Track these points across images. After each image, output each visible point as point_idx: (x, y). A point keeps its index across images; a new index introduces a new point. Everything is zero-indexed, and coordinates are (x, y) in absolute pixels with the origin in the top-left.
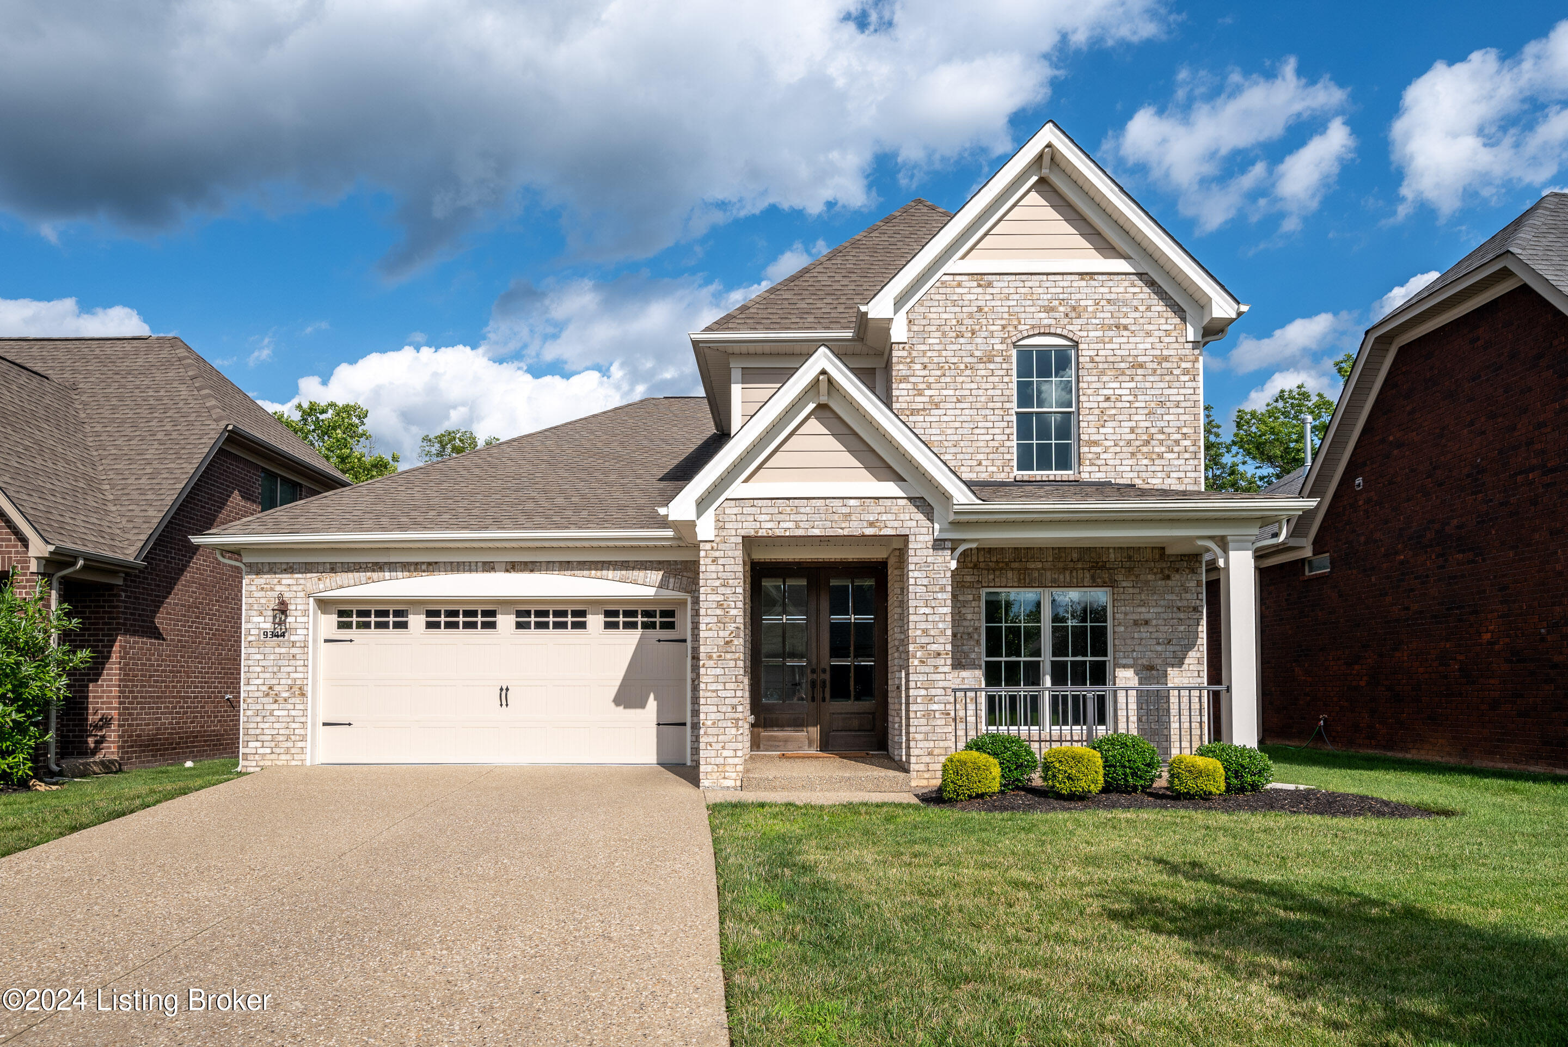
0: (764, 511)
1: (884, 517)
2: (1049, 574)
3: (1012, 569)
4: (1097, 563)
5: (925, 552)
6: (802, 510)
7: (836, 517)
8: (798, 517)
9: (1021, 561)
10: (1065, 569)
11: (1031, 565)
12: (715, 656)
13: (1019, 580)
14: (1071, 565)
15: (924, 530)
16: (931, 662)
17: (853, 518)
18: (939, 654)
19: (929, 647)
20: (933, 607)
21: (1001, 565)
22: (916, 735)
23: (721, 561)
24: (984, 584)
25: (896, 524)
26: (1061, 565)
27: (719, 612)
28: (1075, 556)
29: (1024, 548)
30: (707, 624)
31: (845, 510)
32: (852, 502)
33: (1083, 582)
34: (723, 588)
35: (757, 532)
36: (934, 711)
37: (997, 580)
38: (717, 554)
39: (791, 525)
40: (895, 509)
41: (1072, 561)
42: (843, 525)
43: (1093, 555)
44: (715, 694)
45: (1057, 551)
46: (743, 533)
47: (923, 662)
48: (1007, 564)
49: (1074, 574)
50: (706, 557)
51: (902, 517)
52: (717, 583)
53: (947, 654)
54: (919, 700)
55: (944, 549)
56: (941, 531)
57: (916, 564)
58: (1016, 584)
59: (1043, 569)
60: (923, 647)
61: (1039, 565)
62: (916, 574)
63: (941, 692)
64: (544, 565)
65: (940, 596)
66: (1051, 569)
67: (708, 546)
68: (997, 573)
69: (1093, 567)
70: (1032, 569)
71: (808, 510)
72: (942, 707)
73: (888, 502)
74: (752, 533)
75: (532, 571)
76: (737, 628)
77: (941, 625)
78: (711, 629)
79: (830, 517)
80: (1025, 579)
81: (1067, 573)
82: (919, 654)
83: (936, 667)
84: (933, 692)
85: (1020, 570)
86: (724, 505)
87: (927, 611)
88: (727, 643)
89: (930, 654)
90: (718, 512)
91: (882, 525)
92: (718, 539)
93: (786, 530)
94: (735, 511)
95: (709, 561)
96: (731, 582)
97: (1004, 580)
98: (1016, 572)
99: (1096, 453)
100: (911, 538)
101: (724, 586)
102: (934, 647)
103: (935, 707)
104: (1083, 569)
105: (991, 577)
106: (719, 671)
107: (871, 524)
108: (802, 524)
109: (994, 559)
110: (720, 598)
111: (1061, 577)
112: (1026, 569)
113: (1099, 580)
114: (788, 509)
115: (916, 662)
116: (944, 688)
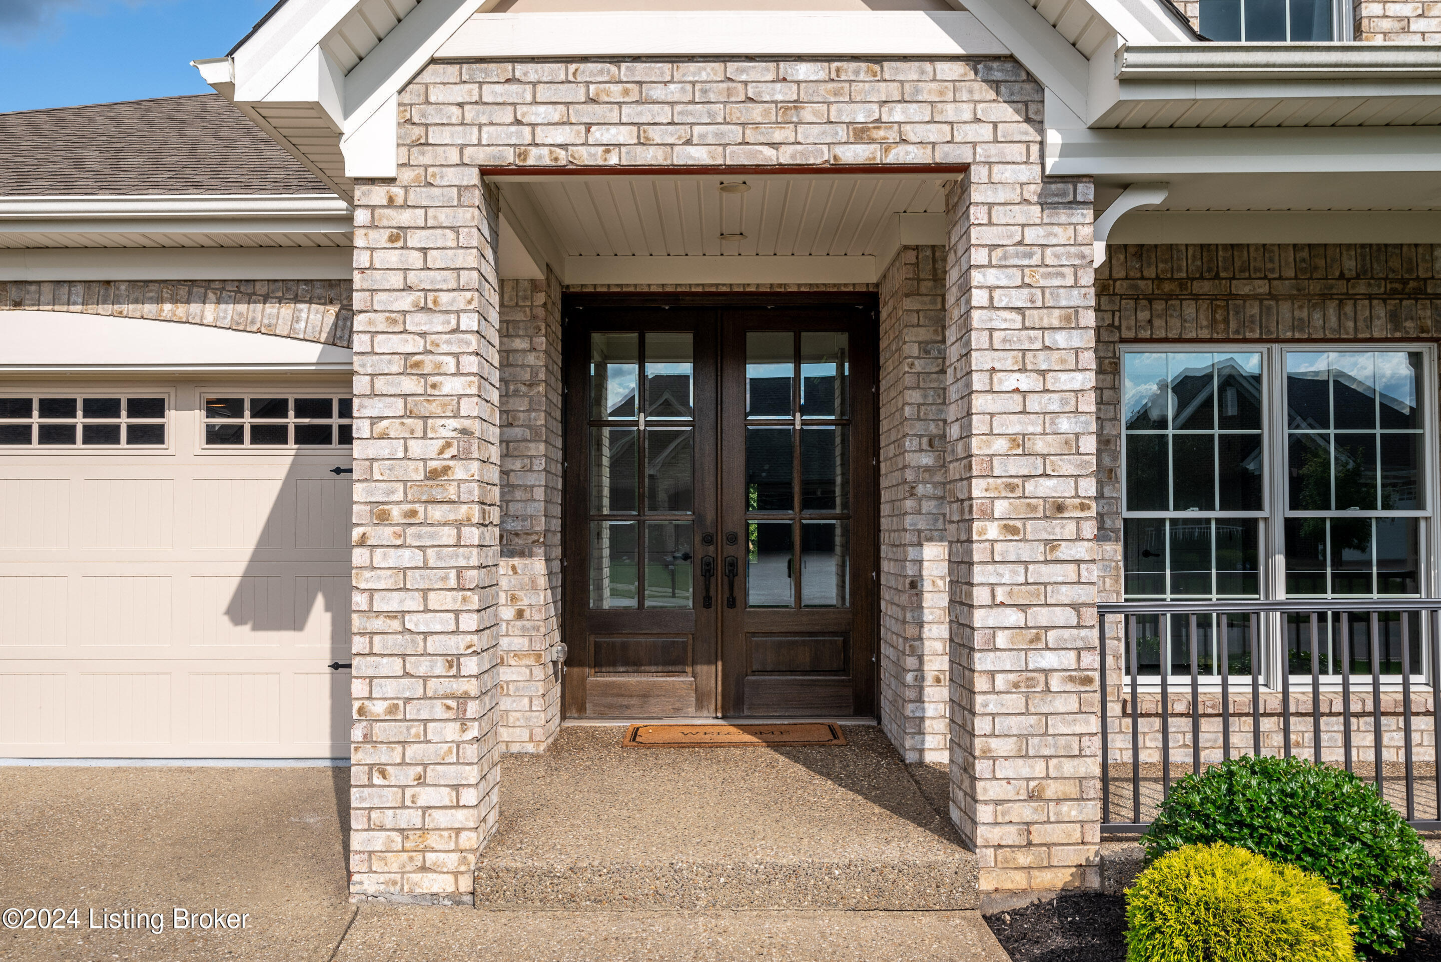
0: (543, 93)
1: (898, 114)
2: (1285, 308)
3: (1196, 297)
4: (1405, 282)
5: (1019, 214)
6: (658, 92)
7: (756, 113)
8: (645, 114)
9: (1217, 277)
10: (1325, 297)
11: (1244, 288)
12: (396, 513)
13: (1213, 323)
14: (1341, 287)
15: (1016, 152)
16: (1036, 529)
17: (807, 114)
18: (1060, 508)
19: (1030, 487)
20: (1043, 373)
21: (1167, 287)
22: (994, 743)
23: (415, 239)
24: (1126, 334)
25: (933, 133)
26: (1315, 287)
27: (409, 385)
28: (1350, 265)
29: (1225, 247)
30: (375, 420)
31: (782, 93)
32: (803, 71)
33: (1370, 327)
34: (421, 317)
35: (523, 156)
36: (1047, 672)
37: (1157, 323)
38: (405, 218)
39: (624, 135)
40: (928, 91)
41: (1342, 276)
42: (778, 136)
43: (1395, 263)
44: (395, 625)
45: (1305, 254)
46: (483, 156)
47: (1014, 531)
48: (1182, 283)
49: (1349, 308)
50: (373, 226)
51: (950, 112)
52: (406, 302)
53: (1083, 507)
54: (1002, 640)
55: (1075, 203)
56: (1067, 150)
57: (993, 247)
58: (1205, 334)
59: (1271, 296)
60: (1011, 488)
61: (1262, 287)
62: (992, 277)
63: (1067, 616)
64: (46, 289)
65: (1061, 339)
66: (1292, 298)
67: (378, 195)
68: (1159, 306)
69: (1394, 291)
70: (1245, 298)
71: (674, 92)
72: (1069, 659)
73: (910, 71)
74: (509, 157)
75: (18, 304)
76: (464, 432)
77: (1065, 425)
78: (384, 436)
79: (739, 112)
80: (1226, 321)
81: (1332, 312)
82: (1001, 508)
83: (1051, 544)
84: (1042, 616)
85: (1213, 298)
86: (426, 77)
87: (1026, 382)
88: (433, 475)
89: (1034, 508)
90: (407, 98)
91: (893, 136)
92: (407, 176)
93: (608, 147)
94: (460, 93)
95: (380, 237)
96: (444, 298)
97: (1175, 323)
98: (1204, 305)
99: (1400, 19)
100: (978, 174)
101: (425, 309)
102: (1046, 487)
103: (1049, 660)
104: (1370, 297)
105: (1144, 315)
106: (408, 558)
107: (861, 133)
108: (655, 134)
109: (1151, 272)
110: (413, 344)
111: (1317, 316)
112: (1232, 296)
113: (1409, 324)
114: (616, 89)
115: (993, 531)
116: (1076, 607)
